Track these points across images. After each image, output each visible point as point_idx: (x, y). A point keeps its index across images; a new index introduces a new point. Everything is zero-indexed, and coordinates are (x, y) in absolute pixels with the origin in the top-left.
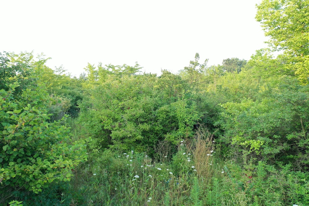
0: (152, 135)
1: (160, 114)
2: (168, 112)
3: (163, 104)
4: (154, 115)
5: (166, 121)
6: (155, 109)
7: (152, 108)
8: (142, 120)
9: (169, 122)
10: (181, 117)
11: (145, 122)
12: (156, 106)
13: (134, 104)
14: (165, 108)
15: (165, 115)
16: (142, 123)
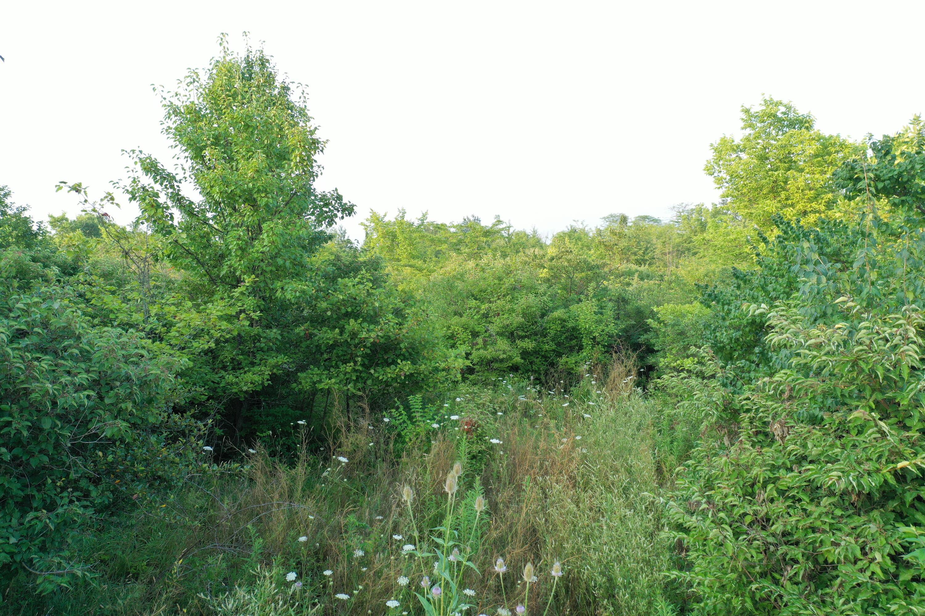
0: (538, 360)
1: (551, 325)
2: (564, 321)
3: (555, 308)
4: (541, 326)
5: (561, 336)
6: (543, 316)
7: (538, 313)
8: (521, 333)
9: (566, 338)
10: (586, 329)
11: (526, 336)
12: (544, 311)
13: (508, 306)
14: (559, 313)
15: (560, 326)
16: (522, 338)
